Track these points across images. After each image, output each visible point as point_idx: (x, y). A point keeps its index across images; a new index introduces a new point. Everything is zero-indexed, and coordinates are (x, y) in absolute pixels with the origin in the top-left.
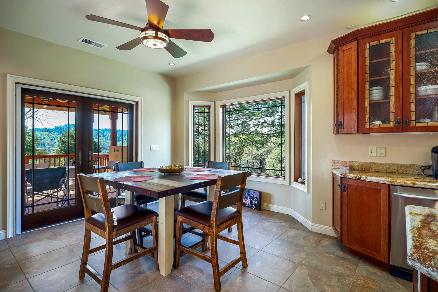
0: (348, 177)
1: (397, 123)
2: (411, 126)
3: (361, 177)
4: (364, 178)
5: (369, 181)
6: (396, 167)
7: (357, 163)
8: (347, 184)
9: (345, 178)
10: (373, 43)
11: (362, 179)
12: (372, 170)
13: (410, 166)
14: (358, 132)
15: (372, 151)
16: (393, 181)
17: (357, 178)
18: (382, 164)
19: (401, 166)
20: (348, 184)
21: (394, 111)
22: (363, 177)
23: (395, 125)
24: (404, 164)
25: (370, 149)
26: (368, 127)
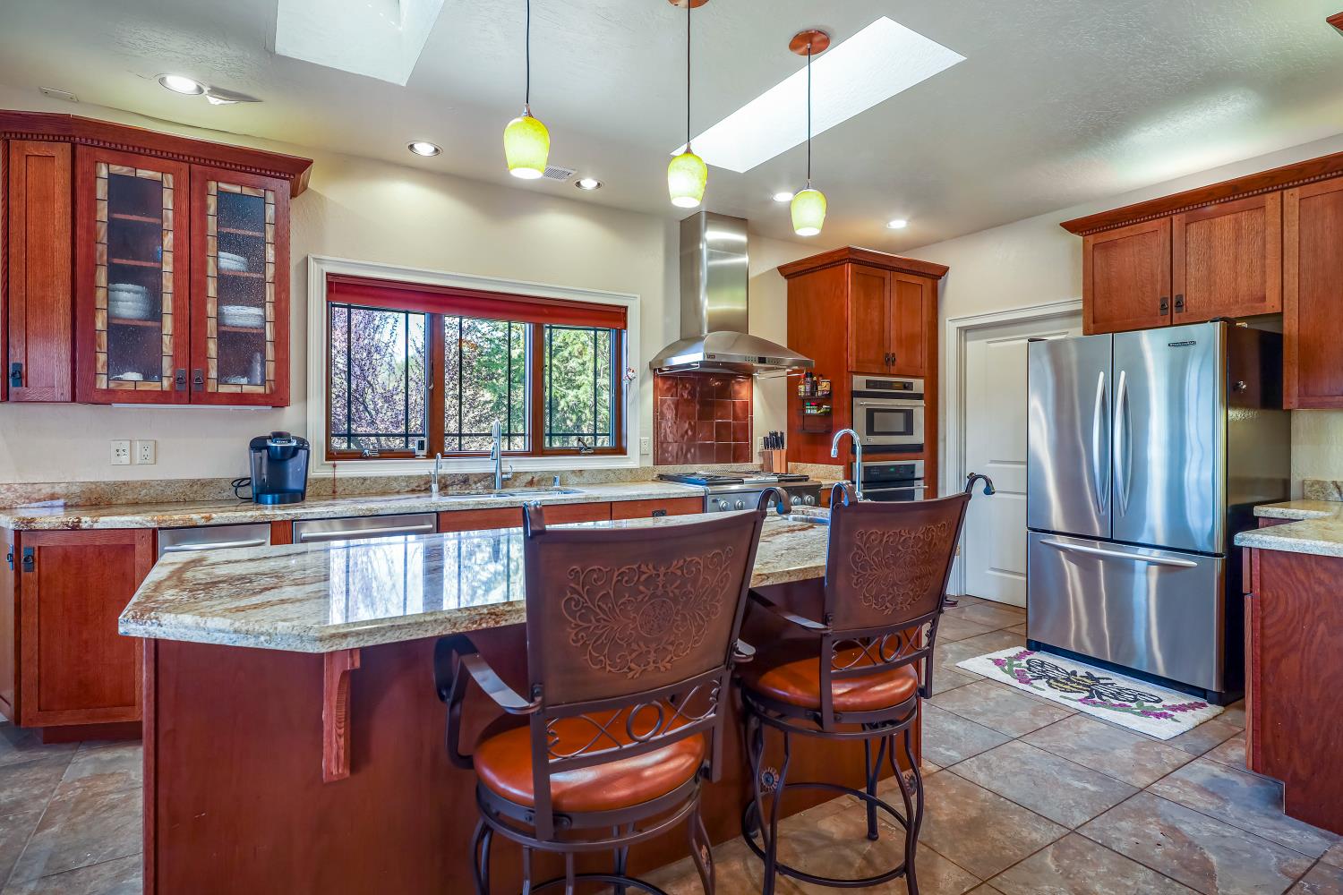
0: (38, 526)
1: (178, 380)
2: (209, 390)
3: (80, 522)
4: (90, 523)
5: (103, 527)
6: (181, 487)
7: (75, 487)
8: (37, 549)
9: (31, 530)
10: (118, 168)
11: (84, 526)
12: (119, 502)
13: (212, 482)
14: (74, 399)
15: (118, 451)
16: (163, 520)
17: (67, 526)
18: (144, 484)
19: (193, 483)
20: (39, 547)
21: (171, 353)
22: (86, 521)
23: (172, 386)
24: (199, 480)
25: (115, 445)
26: (104, 387)
